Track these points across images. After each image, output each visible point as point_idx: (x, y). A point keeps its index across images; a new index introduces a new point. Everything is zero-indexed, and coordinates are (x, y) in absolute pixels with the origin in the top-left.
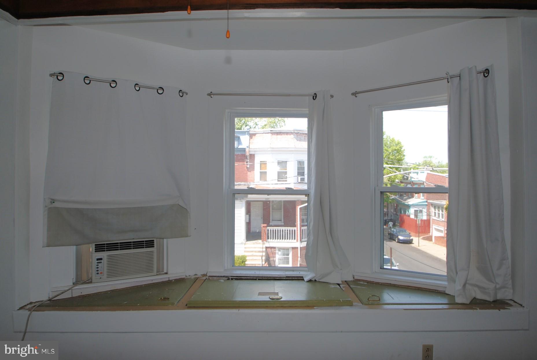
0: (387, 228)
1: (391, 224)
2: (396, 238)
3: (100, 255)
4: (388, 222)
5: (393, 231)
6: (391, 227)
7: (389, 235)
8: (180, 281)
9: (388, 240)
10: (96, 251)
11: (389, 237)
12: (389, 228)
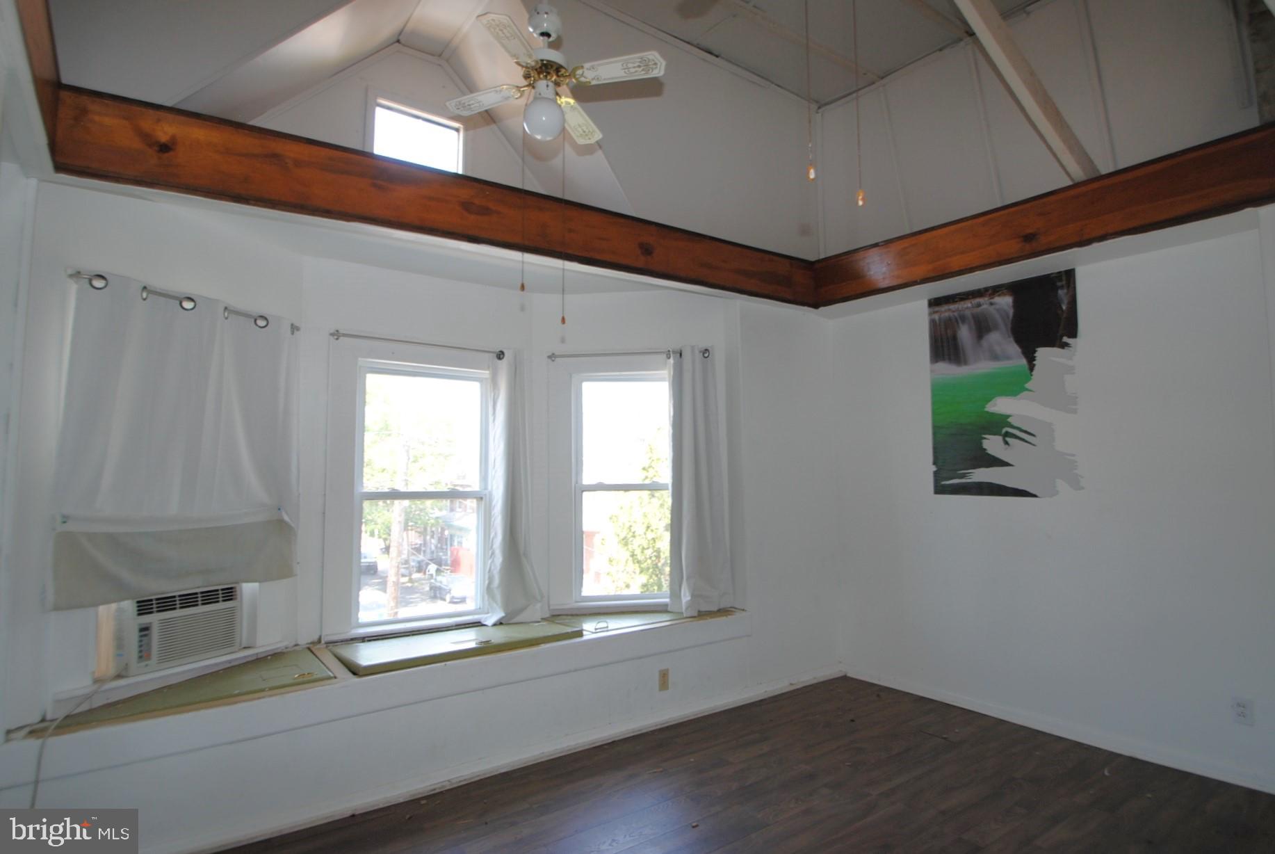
0: (423, 576)
1: (432, 568)
2: (446, 595)
3: (146, 619)
4: (427, 564)
5: (441, 582)
6: (432, 575)
7: (432, 591)
8: (276, 656)
9: (428, 601)
10: (139, 614)
11: (432, 594)
12: (430, 576)
